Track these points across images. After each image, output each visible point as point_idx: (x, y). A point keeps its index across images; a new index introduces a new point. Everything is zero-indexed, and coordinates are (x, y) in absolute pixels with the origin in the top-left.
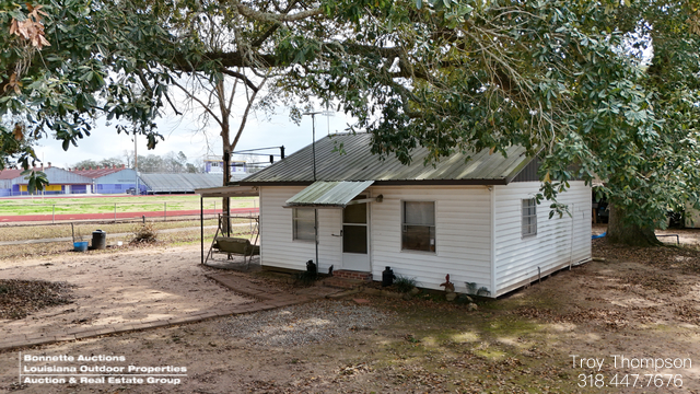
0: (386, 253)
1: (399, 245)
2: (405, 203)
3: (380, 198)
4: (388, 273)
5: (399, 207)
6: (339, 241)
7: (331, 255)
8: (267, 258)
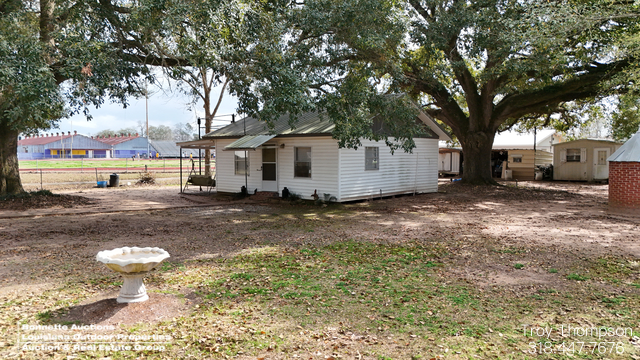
0: (286, 179)
1: (293, 174)
2: (297, 149)
3: (283, 146)
4: (286, 191)
5: (292, 152)
6: (260, 173)
7: (255, 182)
8: (221, 187)
